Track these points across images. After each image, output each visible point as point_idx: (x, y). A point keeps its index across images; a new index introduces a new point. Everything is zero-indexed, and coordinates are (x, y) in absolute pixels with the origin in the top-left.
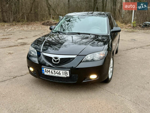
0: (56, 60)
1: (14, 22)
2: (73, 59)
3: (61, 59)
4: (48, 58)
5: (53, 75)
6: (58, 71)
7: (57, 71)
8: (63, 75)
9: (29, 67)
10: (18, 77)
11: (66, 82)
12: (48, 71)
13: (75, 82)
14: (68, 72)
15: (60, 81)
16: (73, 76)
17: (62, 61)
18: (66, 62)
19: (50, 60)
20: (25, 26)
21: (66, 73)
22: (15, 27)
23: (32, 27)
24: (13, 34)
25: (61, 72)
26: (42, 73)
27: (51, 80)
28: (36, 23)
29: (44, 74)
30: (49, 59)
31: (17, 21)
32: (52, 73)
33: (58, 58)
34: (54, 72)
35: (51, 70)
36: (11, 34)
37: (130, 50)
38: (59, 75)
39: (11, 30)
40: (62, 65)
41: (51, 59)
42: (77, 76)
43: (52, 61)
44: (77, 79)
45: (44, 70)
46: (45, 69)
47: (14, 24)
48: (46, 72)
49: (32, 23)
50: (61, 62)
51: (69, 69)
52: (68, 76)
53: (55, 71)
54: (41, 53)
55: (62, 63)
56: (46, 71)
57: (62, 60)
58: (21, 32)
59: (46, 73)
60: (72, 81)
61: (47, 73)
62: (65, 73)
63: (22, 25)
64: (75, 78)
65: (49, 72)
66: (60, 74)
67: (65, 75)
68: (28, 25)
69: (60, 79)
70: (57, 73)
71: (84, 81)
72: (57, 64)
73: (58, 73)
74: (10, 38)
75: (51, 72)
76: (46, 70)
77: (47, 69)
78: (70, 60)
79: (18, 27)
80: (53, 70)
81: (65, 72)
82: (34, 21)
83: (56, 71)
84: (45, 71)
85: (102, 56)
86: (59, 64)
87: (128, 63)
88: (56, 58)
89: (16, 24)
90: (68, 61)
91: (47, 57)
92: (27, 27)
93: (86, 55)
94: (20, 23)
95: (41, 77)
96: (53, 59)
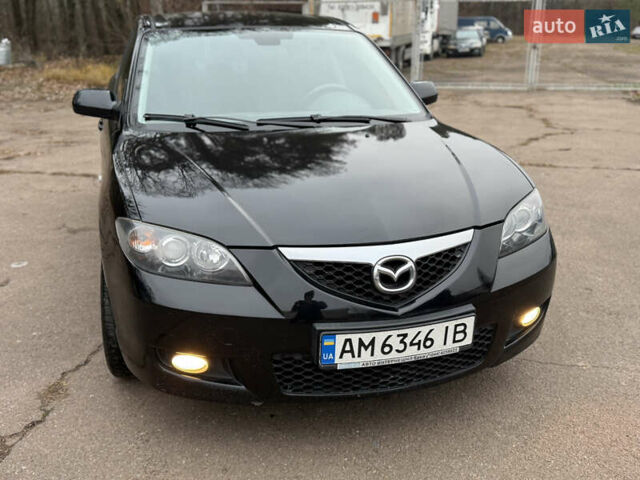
0: (395, 275)
4: (339, 274)
5: (394, 357)
6: (425, 330)
7: (419, 332)
8: (445, 344)
12: (361, 344)
14: (470, 322)
15: (410, 382)
18: (440, 271)
19: (361, 282)
21: (462, 328)
25: (438, 331)
27: (356, 389)
30: (349, 278)
32: (387, 349)
33: (403, 262)
34: (402, 342)
35: (380, 337)
38: (424, 353)
41: (359, 274)
42: (488, 332)
44: (487, 346)
46: (340, 339)
48: (352, 351)
50: (420, 280)
52: (469, 341)
53: (405, 336)
56: (348, 348)
57: (425, 267)
59: (345, 362)
61: (357, 359)
62: (456, 333)
65: (366, 348)
67: (454, 341)
70: (416, 341)
73: (419, 344)
75: (384, 345)
76: (347, 340)
77: (355, 338)
78: (454, 258)
80: (395, 333)
81: (456, 326)
83: (411, 332)
84: (344, 351)
88: (394, 264)
90: (447, 265)
91: (329, 269)
93: (502, 221)
95: (289, 393)
96: (375, 272)
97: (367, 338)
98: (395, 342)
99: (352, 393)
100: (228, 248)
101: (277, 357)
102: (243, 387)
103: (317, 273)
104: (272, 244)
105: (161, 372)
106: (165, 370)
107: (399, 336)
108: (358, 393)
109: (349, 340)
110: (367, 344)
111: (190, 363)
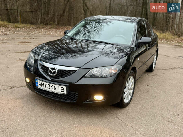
0: (52, 71)
1: (41, 25)
2: (74, 72)
3: (59, 70)
4: (44, 68)
5: (48, 90)
6: (54, 85)
7: (52, 86)
8: (59, 91)
9: (25, 78)
10: (16, 88)
11: (63, 100)
12: (42, 84)
13: (75, 102)
14: (65, 88)
15: (56, 98)
16: (72, 94)
17: (60, 74)
18: (64, 74)
19: (47, 71)
20: (54, 30)
21: (63, 89)
22: (42, 30)
23: (60, 32)
24: (35, 38)
25: (57, 87)
26: (35, 87)
27: (45, 95)
28: (67, 27)
29: (38, 88)
30: (45, 70)
31: (44, 24)
32: (46, 87)
33: (55, 69)
34: (49, 86)
35: (45, 83)
36: (34, 38)
37: (171, 70)
38: (54, 91)
39: (36, 34)
40: (59, 78)
41: (47, 69)
42: (77, 94)
43: (48, 72)
44: (77, 98)
45: (37, 82)
47: (41, 27)
48: (40, 85)
49: (62, 27)
50: (58, 75)
51: (67, 85)
52: (65, 92)
53: (50, 85)
54: (38, 61)
55: (60, 76)
57: (60, 72)
58: (46, 37)
59: (39, 87)
60: (70, 100)
61: (41, 87)
62: (61, 89)
63: (50, 28)
64: (74, 96)
66: (55, 89)
67: (61, 91)
68: (57, 29)
69: (55, 95)
70: (52, 87)
71: (85, 102)
72: (54, 77)
73: (53, 88)
74: (30, 42)
76: (39, 82)
77: (41, 82)
78: (69, 73)
79: (45, 31)
80: (48, 84)
81: (61, 87)
82: (66, 25)
84: (39, 84)
85: (113, 72)
86: (56, 77)
87: (162, 86)
88: (53, 69)
89: (43, 27)
90: (67, 73)
92: (55, 32)
93: (91, 69)
94: (48, 27)
96: (49, 70)
98: (48, 86)
104: (39, 59)
107: (48, 85)
110: (43, 84)
111: (28, 80)
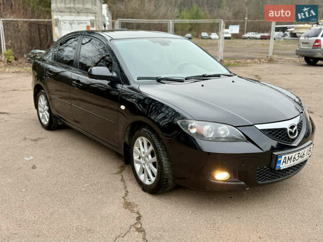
0: (293, 131)
5: (295, 163)
6: (304, 151)
19: (283, 135)
32: (294, 160)
34: (298, 156)
35: (293, 154)
41: (283, 132)
45: (281, 161)
46: (283, 157)
56: (285, 161)
59: (283, 166)
62: (309, 151)
65: (289, 160)
67: (308, 154)
73: (302, 156)
75: (294, 158)
77: (287, 156)
83: (301, 152)
88: (292, 127)
91: (273, 131)
95: (259, 182)
96: (288, 131)
97: (290, 156)
99: (278, 179)
100: (236, 127)
101: (258, 168)
102: (243, 183)
103: (270, 133)
104: (252, 124)
105: (211, 182)
106: (212, 181)
107: (298, 154)
108: (281, 179)
109: (285, 157)
110: (290, 158)
111: (221, 176)
